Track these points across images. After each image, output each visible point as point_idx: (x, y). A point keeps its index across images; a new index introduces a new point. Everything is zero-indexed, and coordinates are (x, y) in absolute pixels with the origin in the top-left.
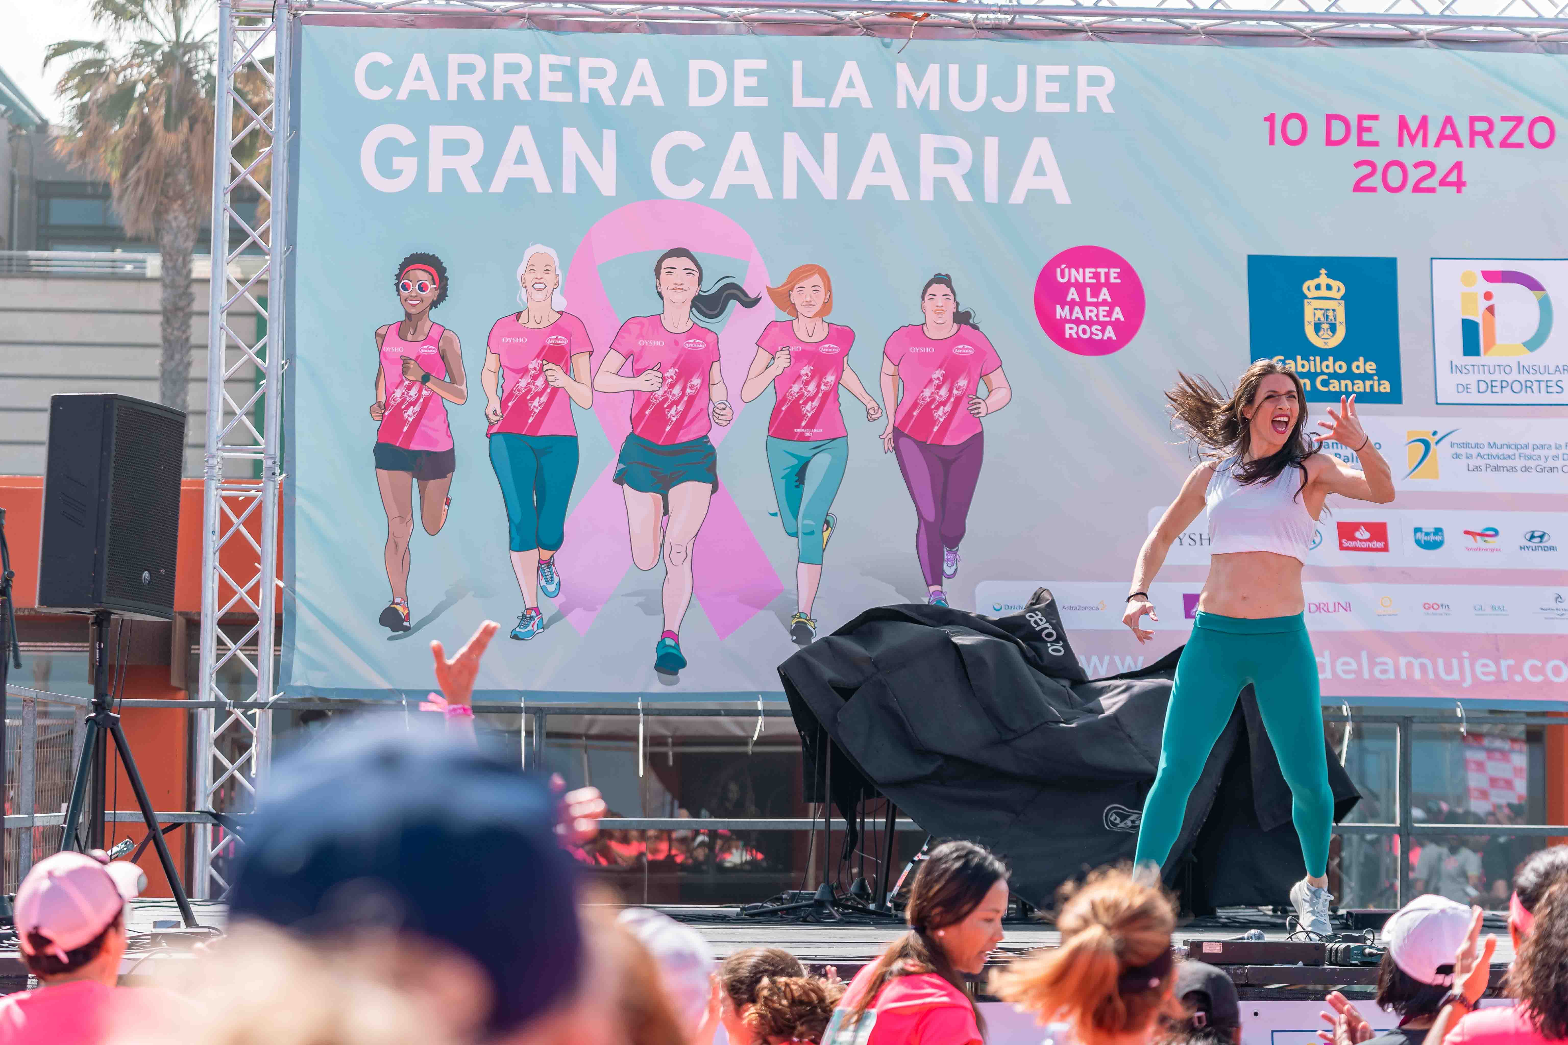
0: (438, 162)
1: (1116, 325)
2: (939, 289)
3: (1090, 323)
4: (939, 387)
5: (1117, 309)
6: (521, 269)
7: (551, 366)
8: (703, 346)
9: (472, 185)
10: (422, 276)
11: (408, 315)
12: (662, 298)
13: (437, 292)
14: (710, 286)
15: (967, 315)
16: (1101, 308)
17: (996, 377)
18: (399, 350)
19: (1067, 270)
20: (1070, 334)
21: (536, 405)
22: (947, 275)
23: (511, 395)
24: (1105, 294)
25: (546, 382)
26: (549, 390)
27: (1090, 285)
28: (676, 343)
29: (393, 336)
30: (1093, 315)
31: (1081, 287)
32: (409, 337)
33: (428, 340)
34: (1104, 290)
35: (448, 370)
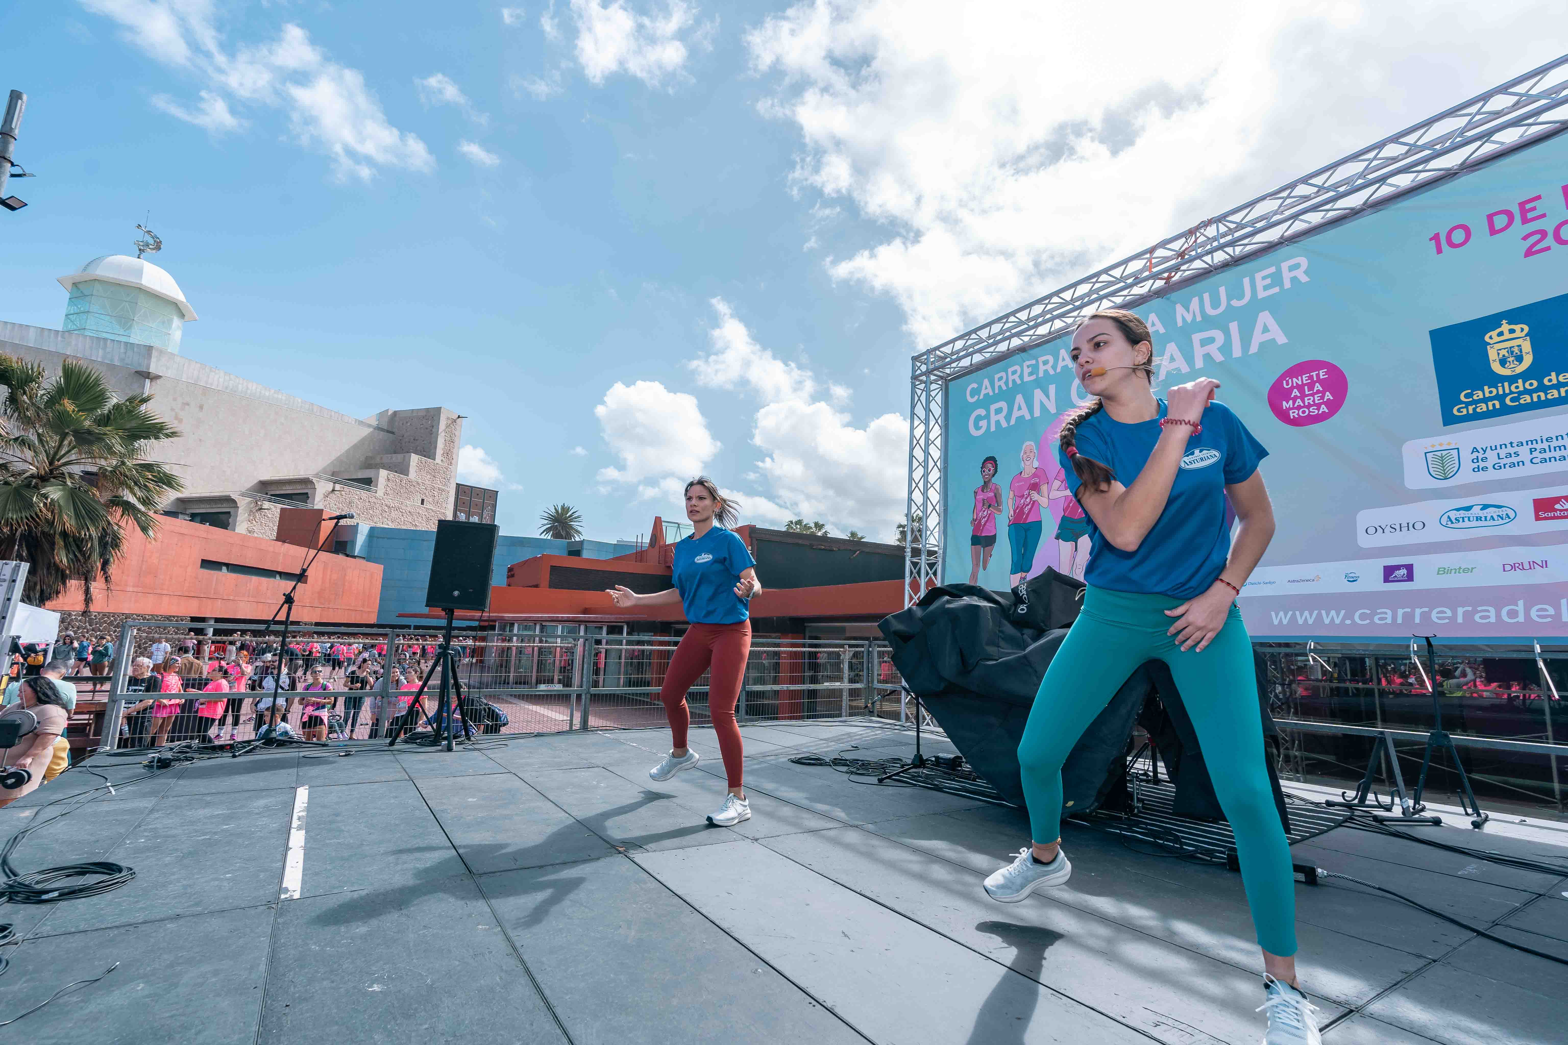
0: (993, 419)
1: (1328, 403)
3: (1309, 406)
5: (1328, 393)
6: (1022, 454)
7: (1033, 492)
9: (1004, 424)
10: (990, 466)
11: (984, 482)
13: (994, 471)
16: (1316, 396)
18: (981, 497)
19: (1290, 380)
20: (1294, 416)
21: (1027, 510)
23: (1018, 508)
24: (1318, 387)
25: (1031, 499)
26: (1031, 503)
27: (1306, 384)
30: (1311, 401)
31: (1300, 388)
32: (985, 491)
33: (991, 490)
34: (1317, 384)
35: (997, 502)
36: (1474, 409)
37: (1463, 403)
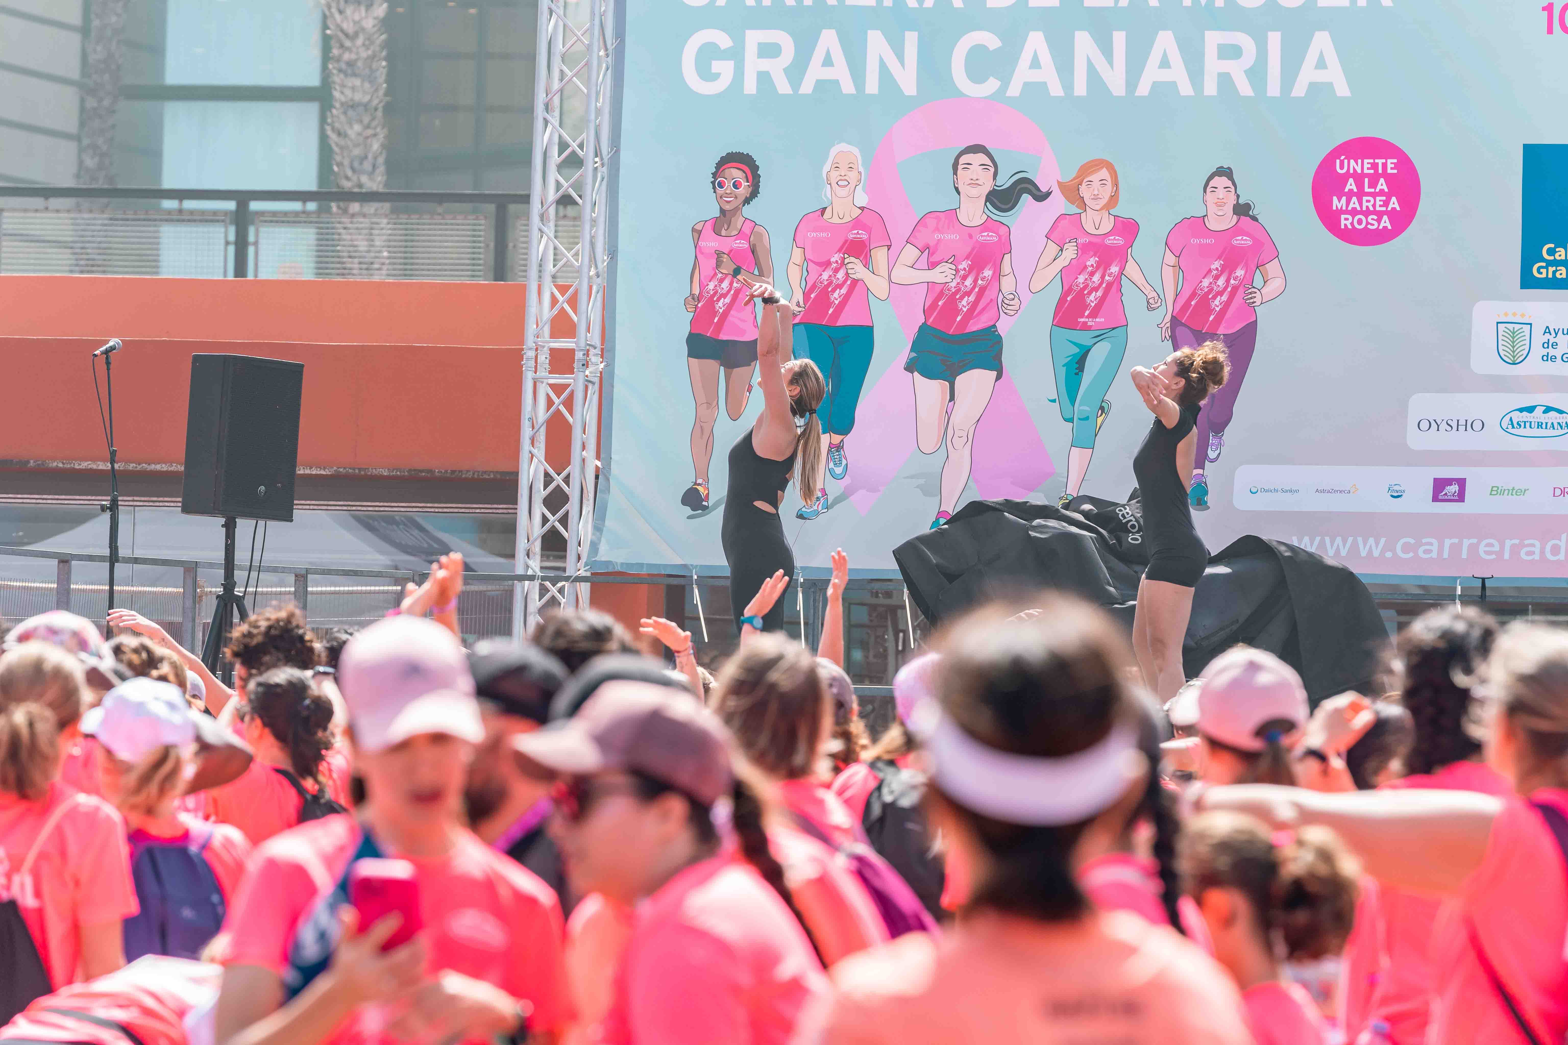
0: (753, 64)
1: (1392, 214)
2: (1221, 182)
3: (1367, 213)
4: (1217, 278)
5: (1394, 199)
6: (827, 168)
7: (852, 259)
8: (996, 239)
9: (783, 87)
10: (736, 174)
11: (723, 211)
12: (959, 193)
13: (750, 189)
14: (1005, 181)
15: (1248, 206)
16: (1378, 199)
17: (1272, 267)
18: (713, 244)
19: (1346, 161)
20: (1346, 225)
21: (836, 296)
22: (1229, 168)
23: (814, 286)
24: (1382, 185)
25: (847, 274)
26: (849, 282)
27: (1368, 175)
28: (970, 236)
29: (708, 231)
30: (1370, 205)
31: (1359, 178)
32: (723, 233)
33: (740, 234)
34: (1382, 180)
35: (757, 263)
36: (1554, 273)
37: (1544, 260)
